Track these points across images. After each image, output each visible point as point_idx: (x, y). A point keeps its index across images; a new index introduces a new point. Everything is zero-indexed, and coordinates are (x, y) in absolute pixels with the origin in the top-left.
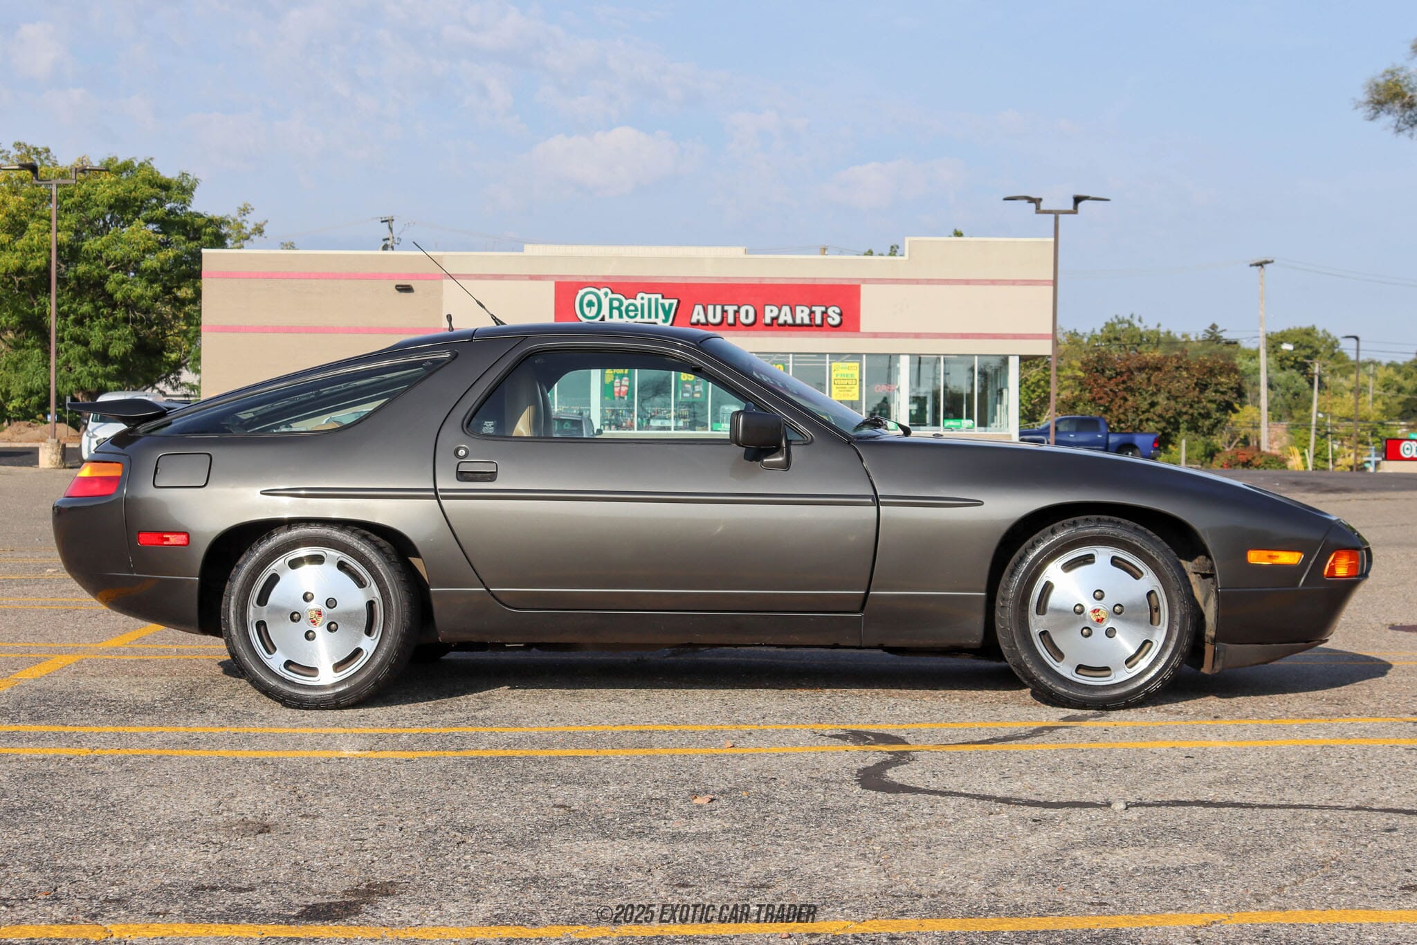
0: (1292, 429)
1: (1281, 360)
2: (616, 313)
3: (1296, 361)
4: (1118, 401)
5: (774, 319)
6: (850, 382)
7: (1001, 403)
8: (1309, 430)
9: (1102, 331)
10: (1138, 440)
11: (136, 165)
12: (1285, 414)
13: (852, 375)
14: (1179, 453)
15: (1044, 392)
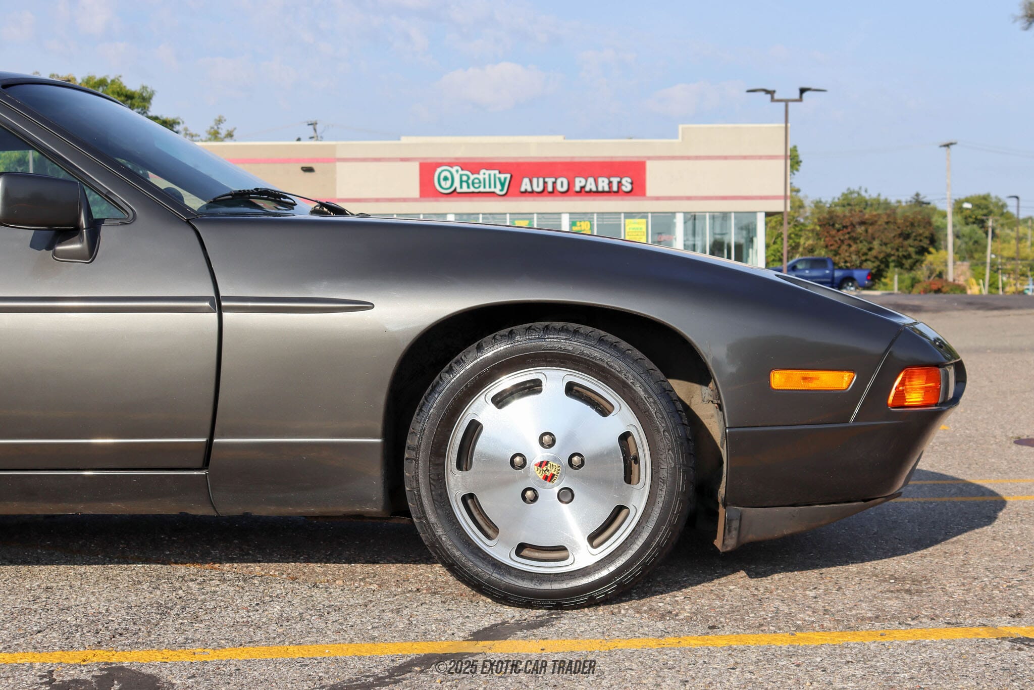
0: (973, 267)
1: (966, 218)
2: (465, 185)
3: (976, 219)
4: (844, 247)
5: (582, 188)
6: (639, 234)
7: (752, 248)
8: (985, 267)
9: (839, 199)
10: (857, 274)
11: (109, 81)
12: (967, 256)
13: (641, 229)
14: (893, 285)
15: (794, 242)
